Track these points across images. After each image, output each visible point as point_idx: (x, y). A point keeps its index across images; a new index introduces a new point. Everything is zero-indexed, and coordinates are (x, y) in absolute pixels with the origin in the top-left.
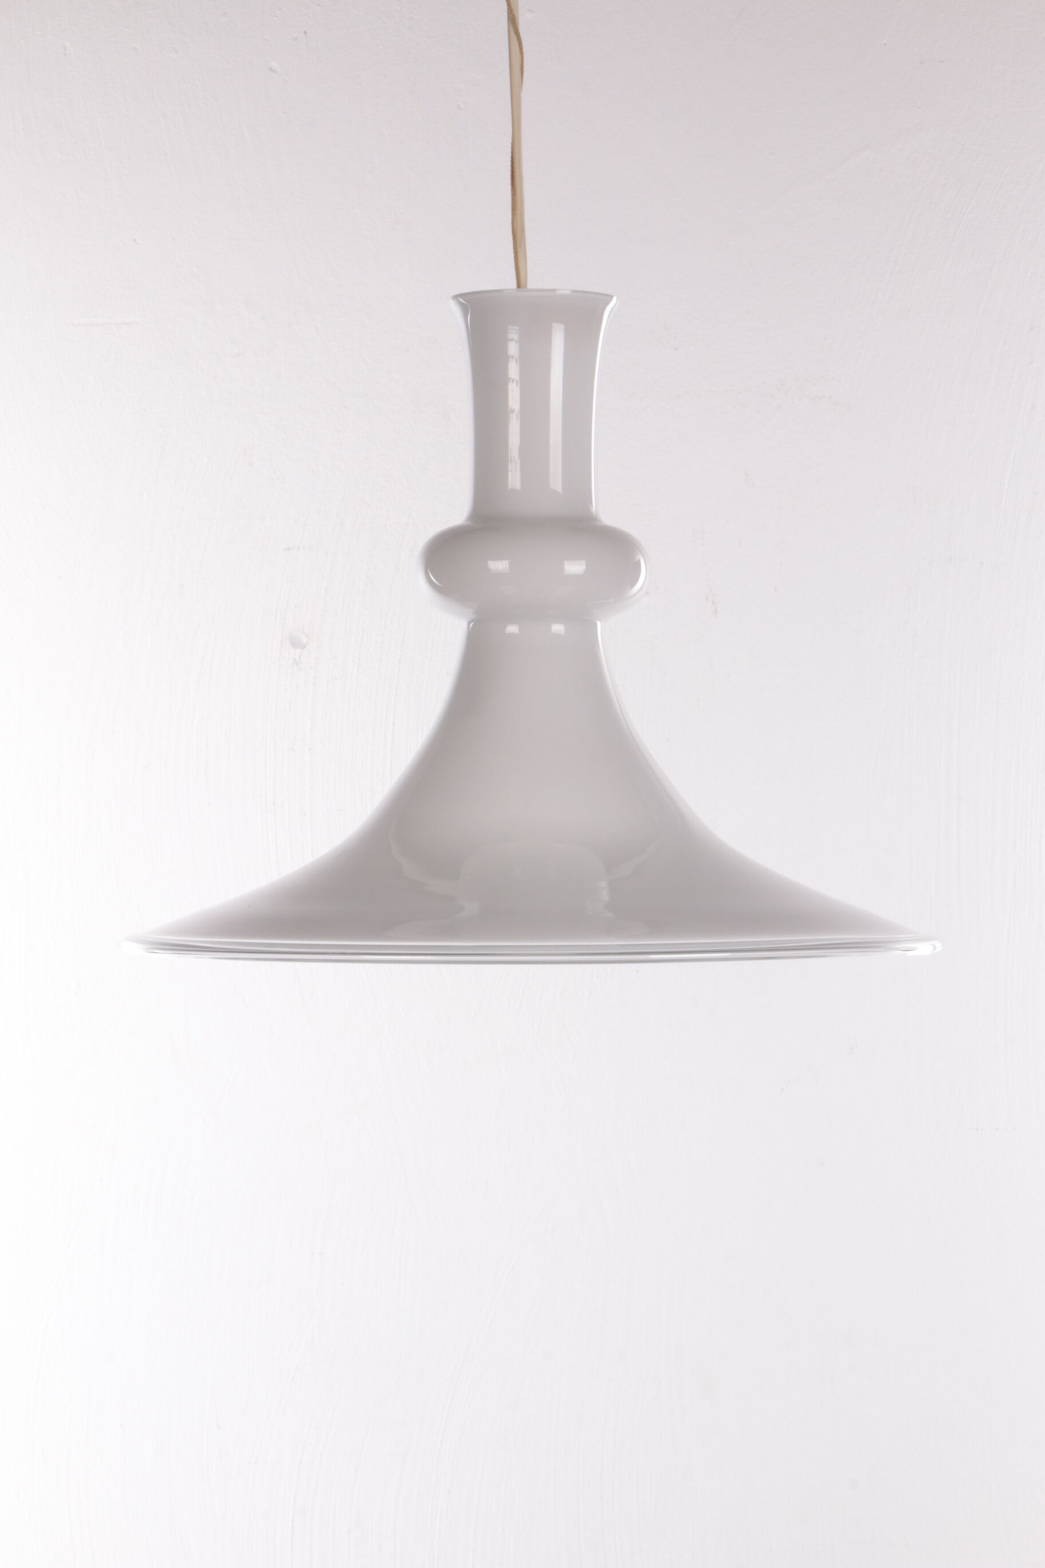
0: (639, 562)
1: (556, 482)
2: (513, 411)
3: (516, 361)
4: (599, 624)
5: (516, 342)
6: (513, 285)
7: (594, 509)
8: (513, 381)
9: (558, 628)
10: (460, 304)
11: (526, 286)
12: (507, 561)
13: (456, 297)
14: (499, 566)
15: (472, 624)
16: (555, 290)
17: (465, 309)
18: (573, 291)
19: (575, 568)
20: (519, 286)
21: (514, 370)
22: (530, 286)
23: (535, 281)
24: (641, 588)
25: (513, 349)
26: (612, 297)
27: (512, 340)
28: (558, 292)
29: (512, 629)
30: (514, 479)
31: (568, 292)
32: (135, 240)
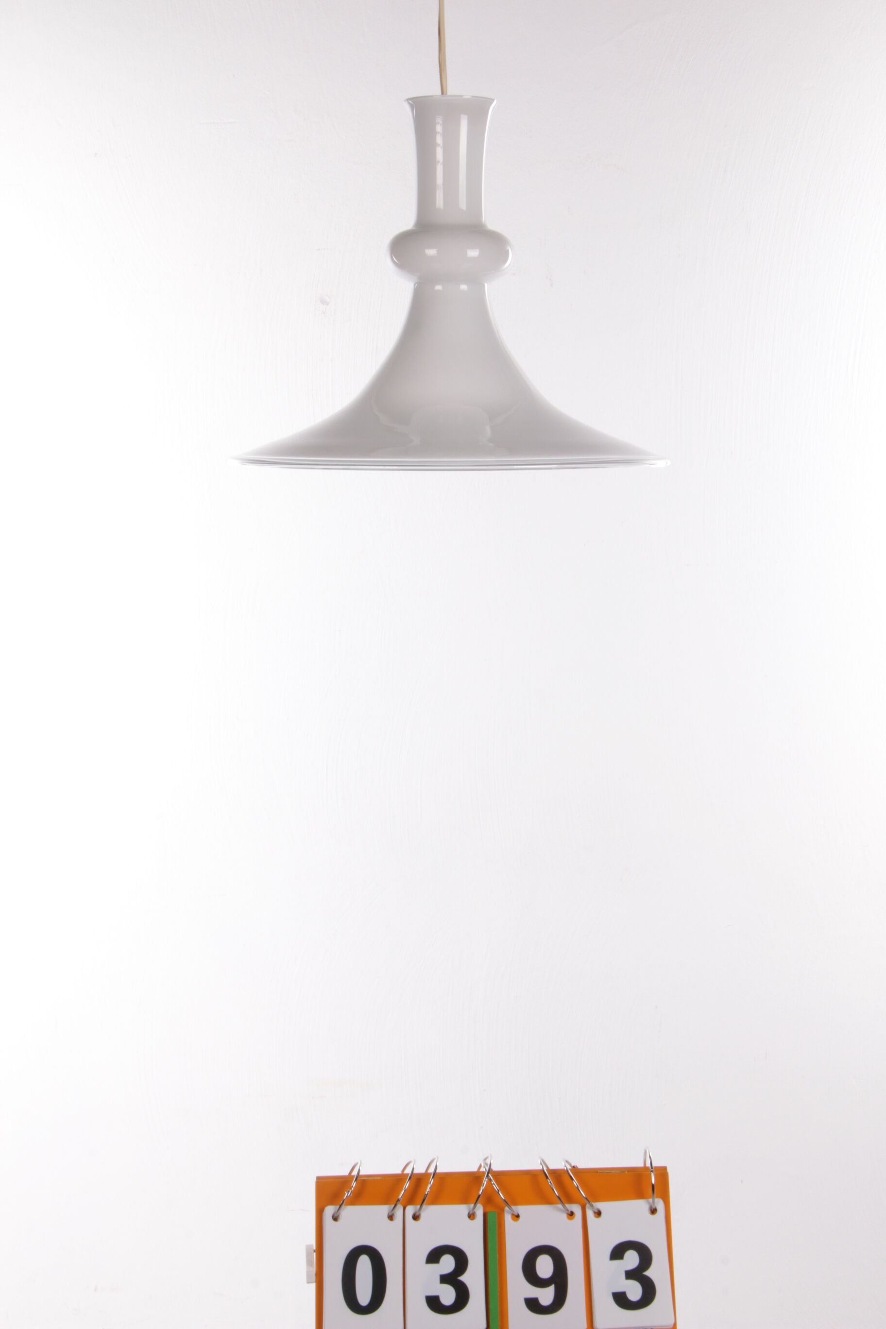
0: (508, 251)
1: (463, 205)
2: (439, 162)
3: (441, 134)
4: (486, 285)
5: (441, 125)
6: (439, 93)
7: (483, 220)
8: (439, 146)
9: (464, 287)
10: (409, 103)
11: (446, 94)
12: (436, 250)
13: (408, 100)
14: (431, 252)
15: (416, 285)
16: (462, 96)
17: (412, 107)
18: (473, 97)
19: (473, 253)
20: (442, 93)
21: (439, 140)
22: (449, 93)
23: (451, 90)
24: (509, 265)
25: (439, 128)
26: (494, 100)
27: (438, 123)
28: (464, 97)
29: (439, 287)
30: (440, 202)
31: (470, 97)
32: (234, 75)
